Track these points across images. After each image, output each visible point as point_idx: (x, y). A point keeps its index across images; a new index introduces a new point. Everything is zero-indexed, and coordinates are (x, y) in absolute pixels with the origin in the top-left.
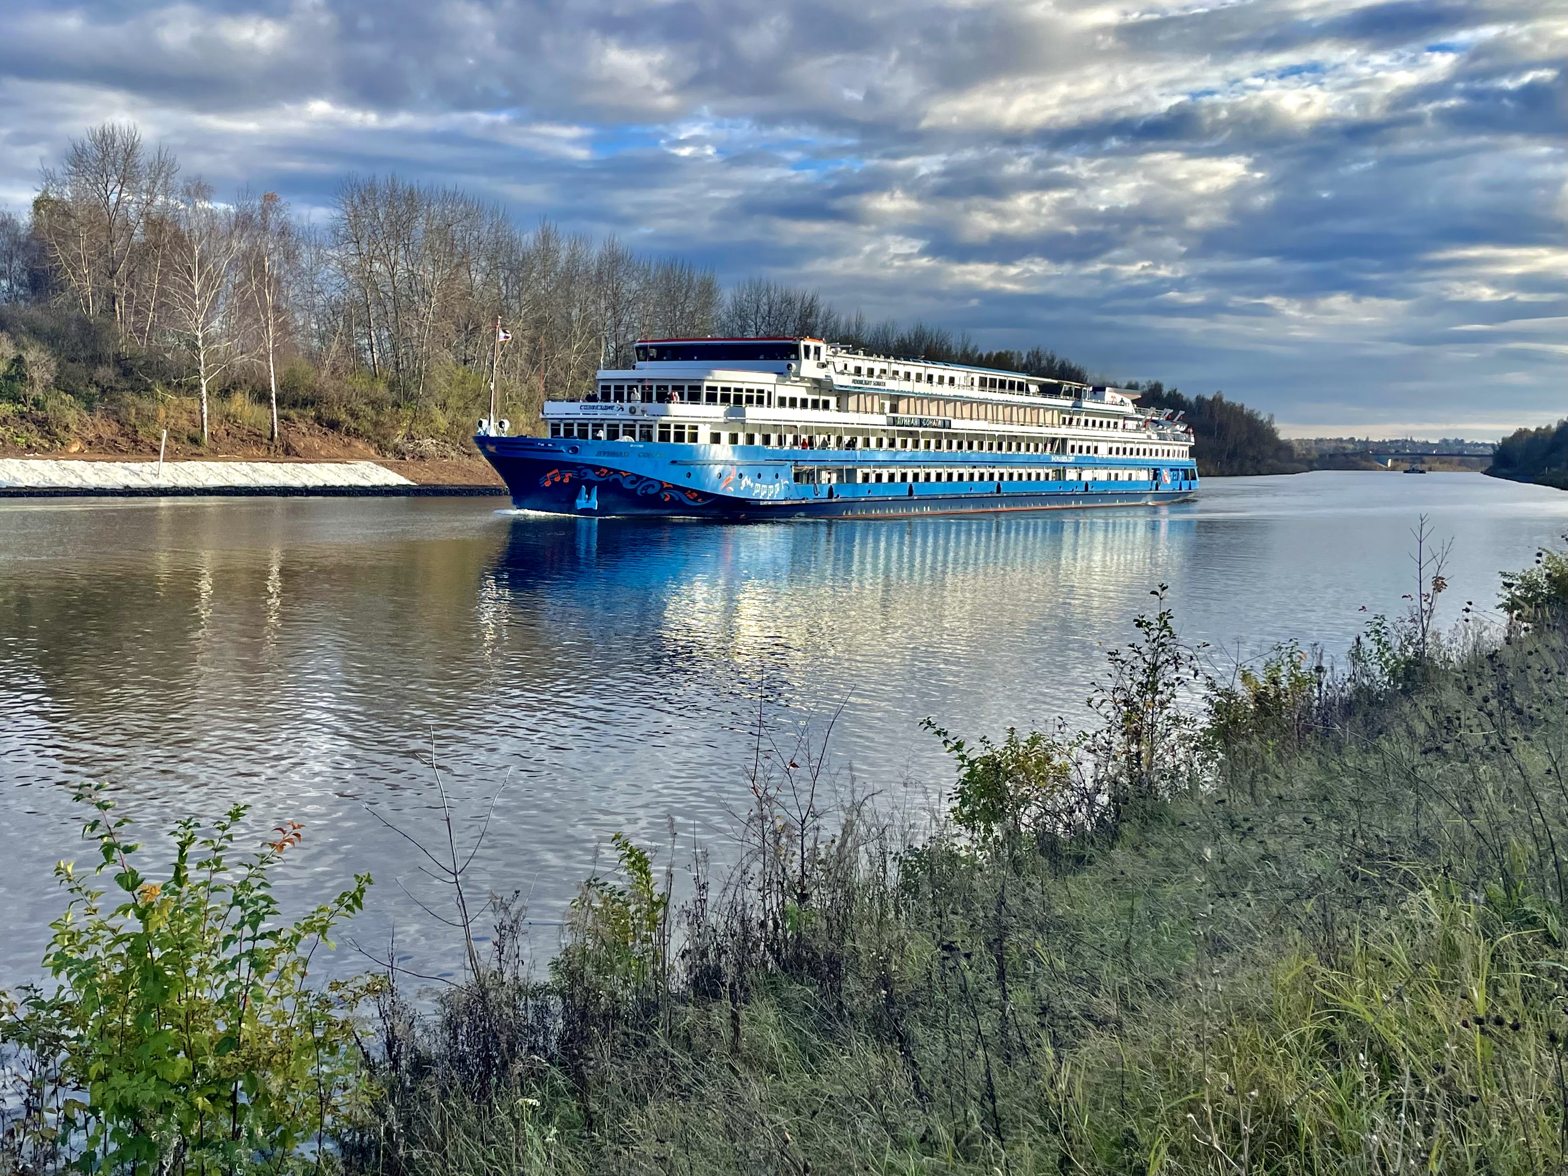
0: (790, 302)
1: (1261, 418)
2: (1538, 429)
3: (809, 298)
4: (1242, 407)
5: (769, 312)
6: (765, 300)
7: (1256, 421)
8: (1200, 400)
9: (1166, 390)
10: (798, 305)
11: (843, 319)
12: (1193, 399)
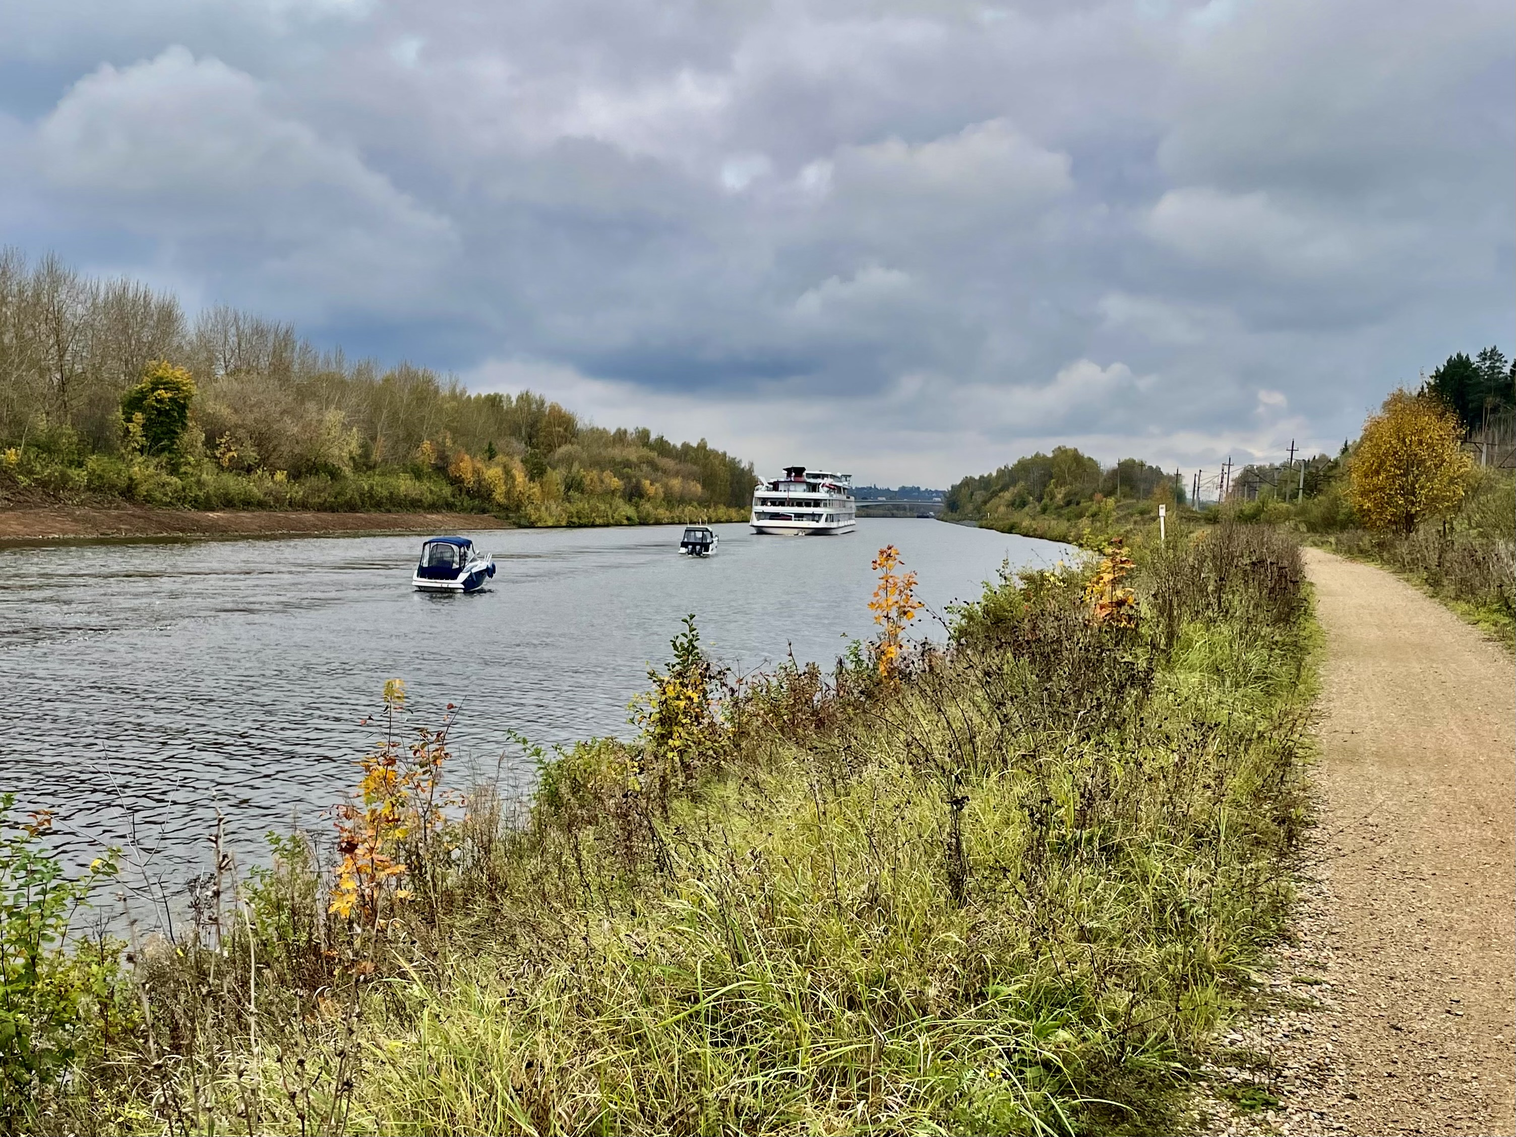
0: (260, 332)
1: (742, 466)
2: (982, 477)
3: (284, 330)
4: (725, 454)
5: (239, 345)
6: (233, 330)
7: (738, 468)
8: (686, 446)
9: (653, 437)
10: (271, 337)
11: (321, 356)
12: (679, 446)
